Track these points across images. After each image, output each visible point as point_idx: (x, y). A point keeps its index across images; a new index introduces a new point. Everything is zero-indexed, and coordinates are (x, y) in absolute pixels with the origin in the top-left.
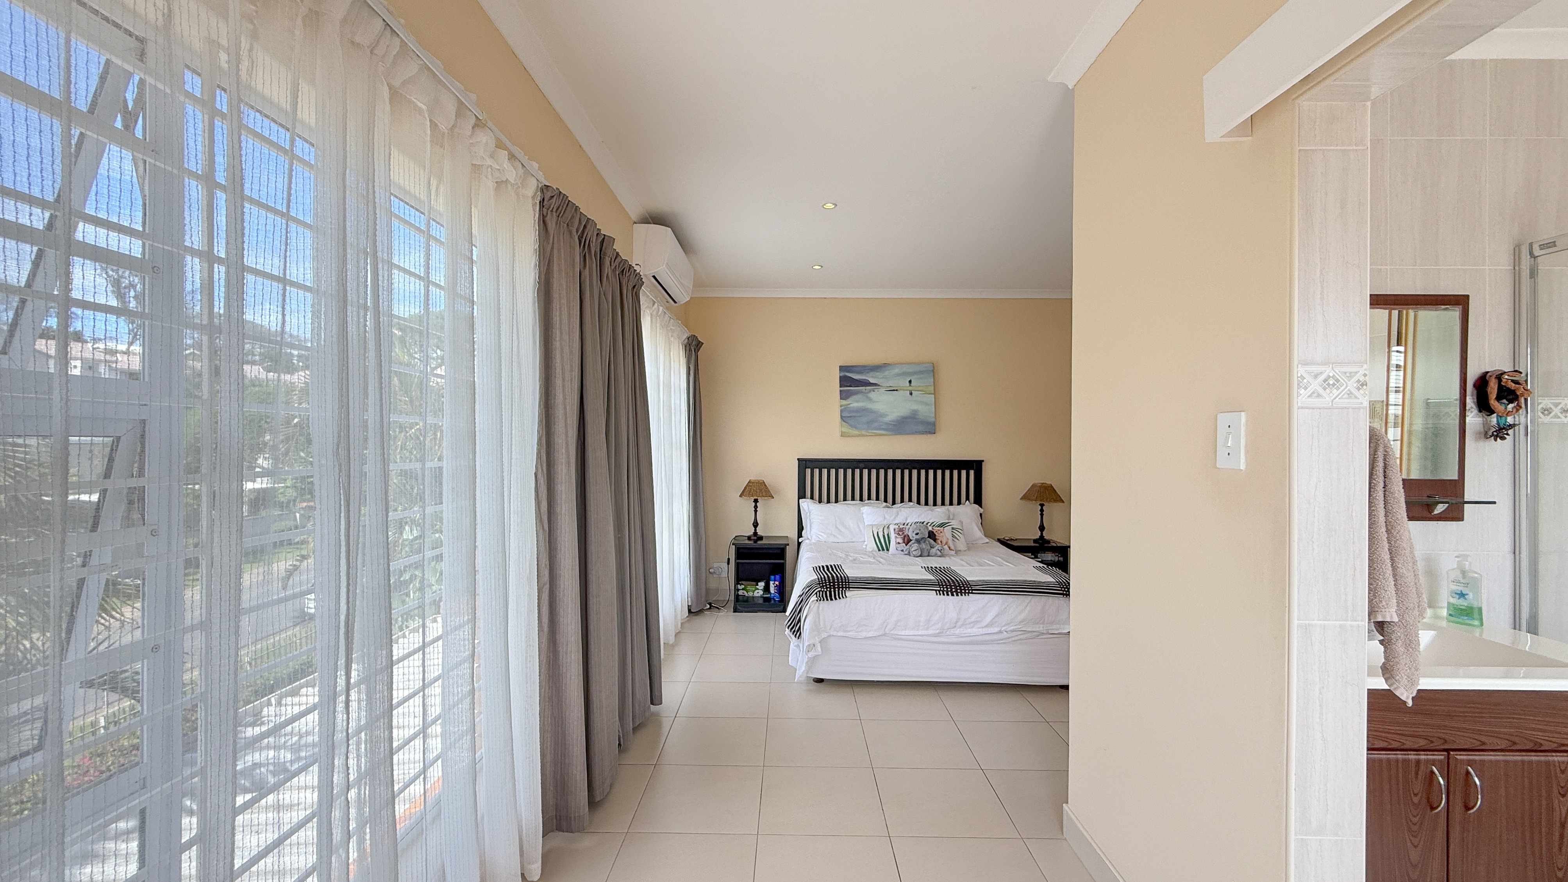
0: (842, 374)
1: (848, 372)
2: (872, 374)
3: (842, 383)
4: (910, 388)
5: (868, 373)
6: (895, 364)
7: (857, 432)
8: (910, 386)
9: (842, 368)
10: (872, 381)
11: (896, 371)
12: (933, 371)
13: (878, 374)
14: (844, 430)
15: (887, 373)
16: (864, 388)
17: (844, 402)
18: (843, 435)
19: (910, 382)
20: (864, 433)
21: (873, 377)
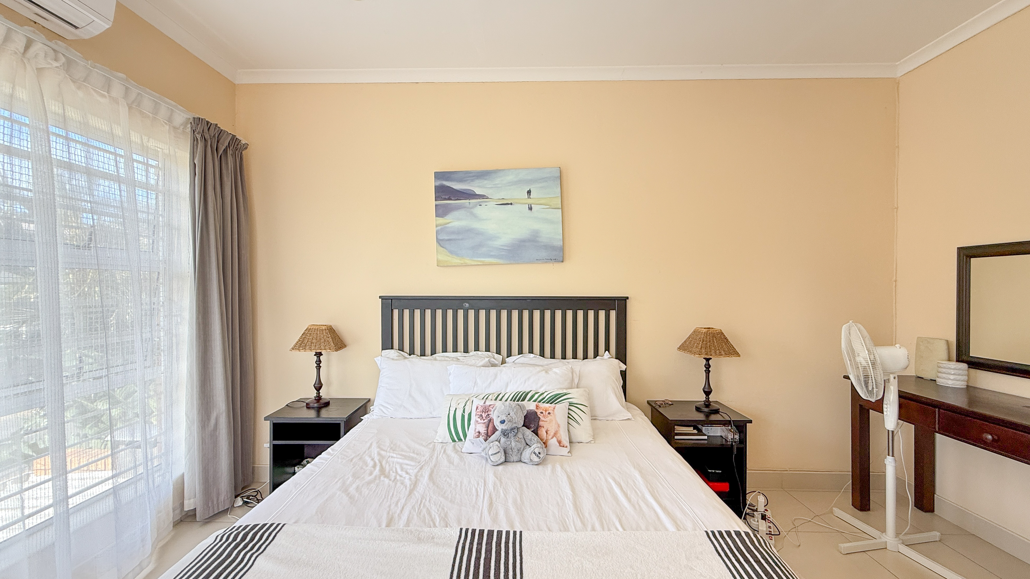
0: (438, 183)
1: (447, 180)
2: (477, 182)
3: (437, 194)
4: (530, 201)
5: (472, 181)
6: (509, 170)
7: (456, 261)
8: (529, 198)
9: (439, 175)
10: (478, 191)
11: (511, 177)
12: (560, 177)
13: (486, 182)
14: (441, 257)
15: (497, 181)
16: (468, 201)
17: (441, 221)
18: (439, 264)
19: (529, 192)
20: (468, 261)
21: (479, 187)
